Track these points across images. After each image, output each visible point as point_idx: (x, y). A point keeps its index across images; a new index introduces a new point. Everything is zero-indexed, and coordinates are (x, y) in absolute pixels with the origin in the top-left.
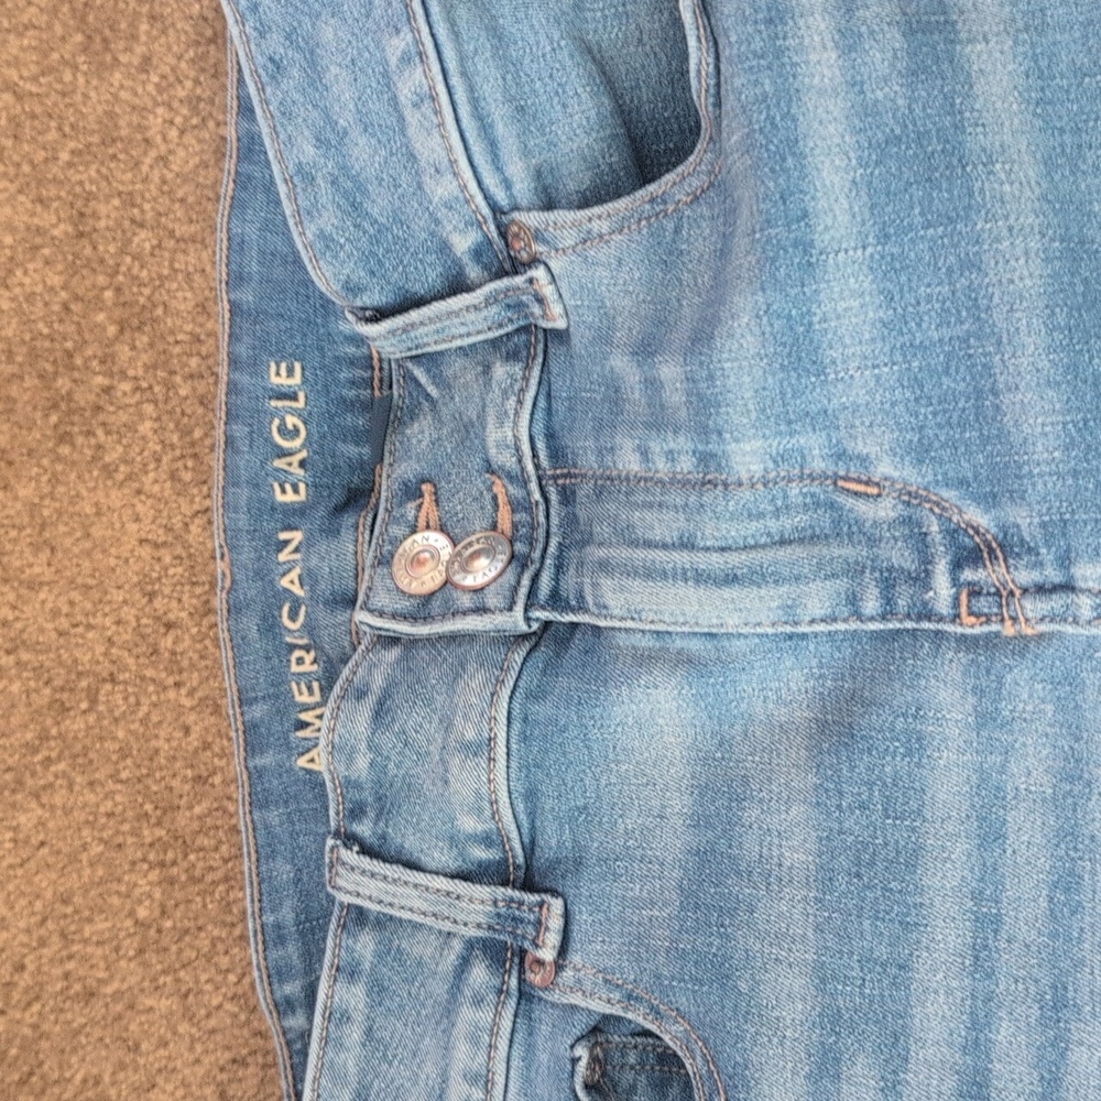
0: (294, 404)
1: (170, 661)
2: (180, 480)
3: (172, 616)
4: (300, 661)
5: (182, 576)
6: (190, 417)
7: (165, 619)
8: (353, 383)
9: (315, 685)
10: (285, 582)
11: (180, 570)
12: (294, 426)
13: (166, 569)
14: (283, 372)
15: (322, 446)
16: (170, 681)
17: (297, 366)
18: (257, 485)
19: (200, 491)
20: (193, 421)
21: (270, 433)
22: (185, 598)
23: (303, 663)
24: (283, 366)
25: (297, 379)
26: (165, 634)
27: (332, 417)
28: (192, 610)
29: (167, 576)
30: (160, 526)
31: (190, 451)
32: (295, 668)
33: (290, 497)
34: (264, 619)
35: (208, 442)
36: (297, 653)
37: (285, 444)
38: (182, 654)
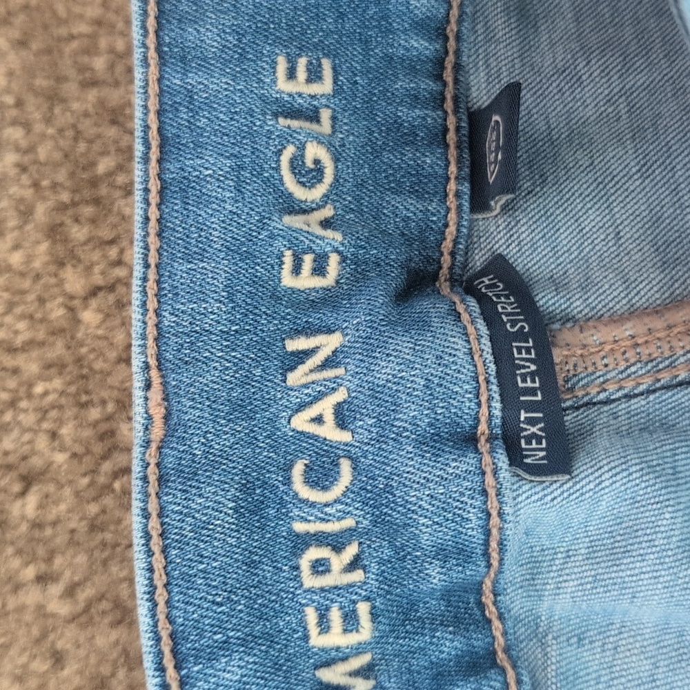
0: (315, 127)
1: (31, 540)
2: (66, 241)
3: (36, 462)
4: (320, 567)
5: (62, 393)
6: (90, 142)
7: (23, 469)
8: (415, 99)
9: (363, 609)
10: (301, 422)
11: (57, 383)
12: (317, 162)
13: (30, 385)
14: (302, 74)
15: (358, 199)
16: (30, 572)
17: (327, 65)
18: (249, 255)
19: (105, 256)
20: (96, 147)
21: (278, 169)
22: (66, 431)
23: (328, 570)
24: (302, 62)
25: (326, 87)
26: (23, 493)
27: (377, 153)
28: (79, 449)
29: (30, 396)
30: (22, 317)
31: (87, 193)
32: (309, 581)
33: (307, 281)
34: (246, 488)
35: (121, 179)
36: (314, 553)
37: (300, 193)
38: (54, 524)
